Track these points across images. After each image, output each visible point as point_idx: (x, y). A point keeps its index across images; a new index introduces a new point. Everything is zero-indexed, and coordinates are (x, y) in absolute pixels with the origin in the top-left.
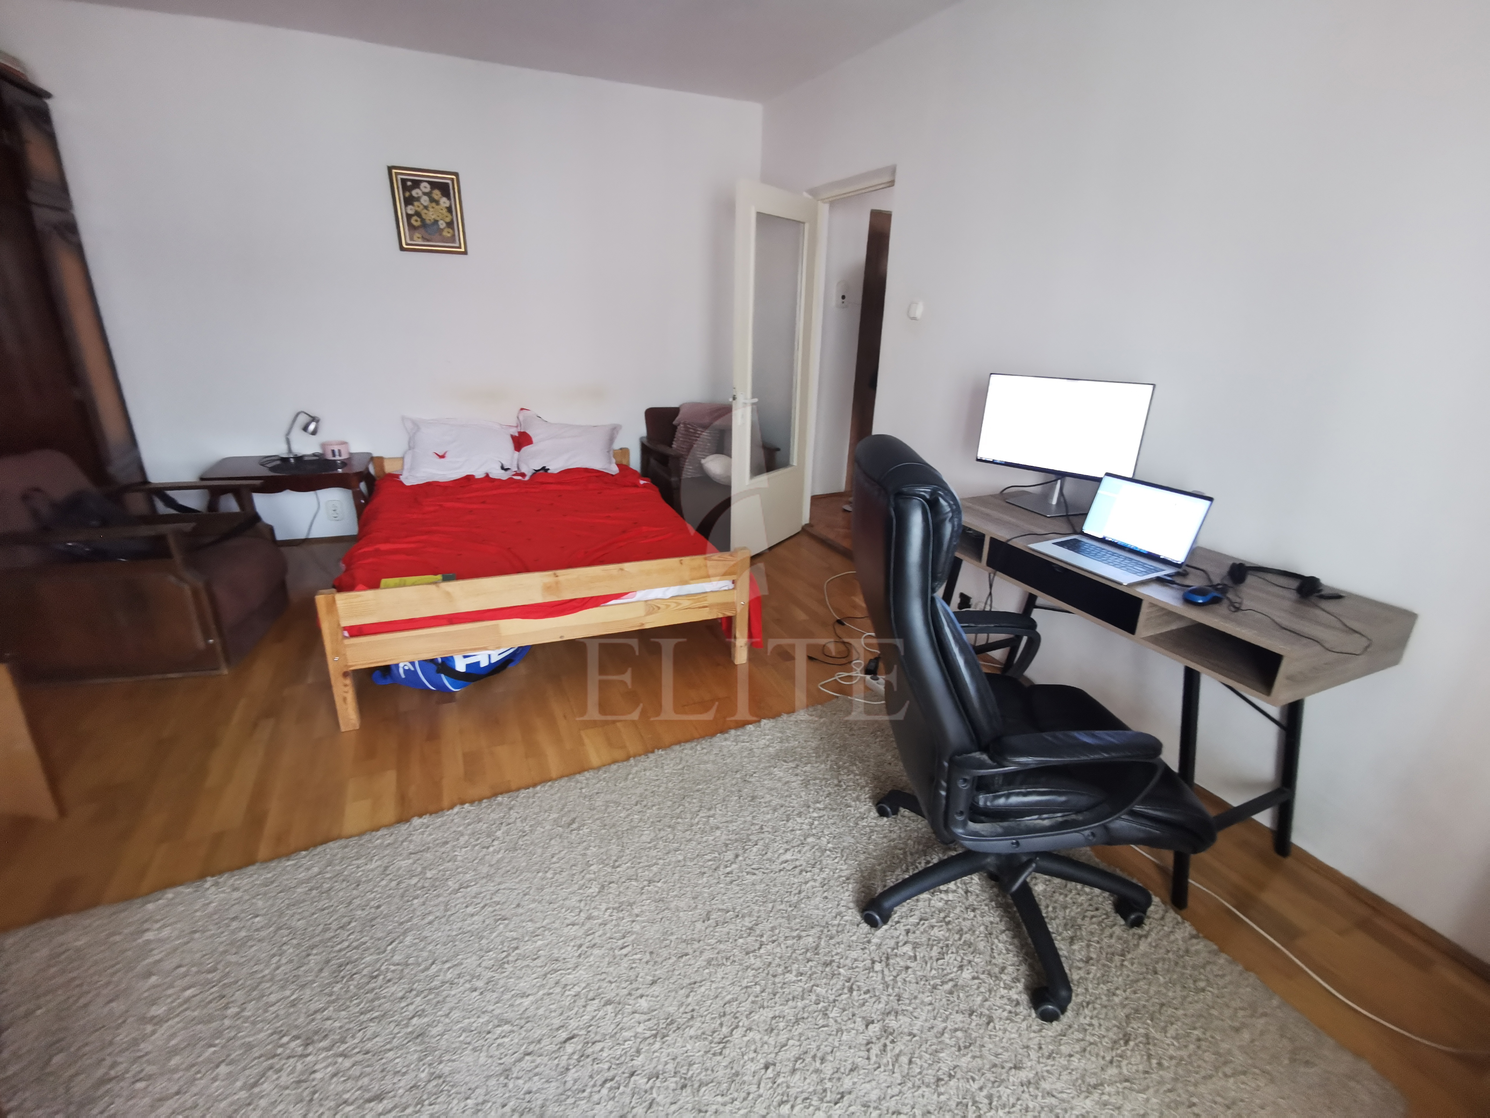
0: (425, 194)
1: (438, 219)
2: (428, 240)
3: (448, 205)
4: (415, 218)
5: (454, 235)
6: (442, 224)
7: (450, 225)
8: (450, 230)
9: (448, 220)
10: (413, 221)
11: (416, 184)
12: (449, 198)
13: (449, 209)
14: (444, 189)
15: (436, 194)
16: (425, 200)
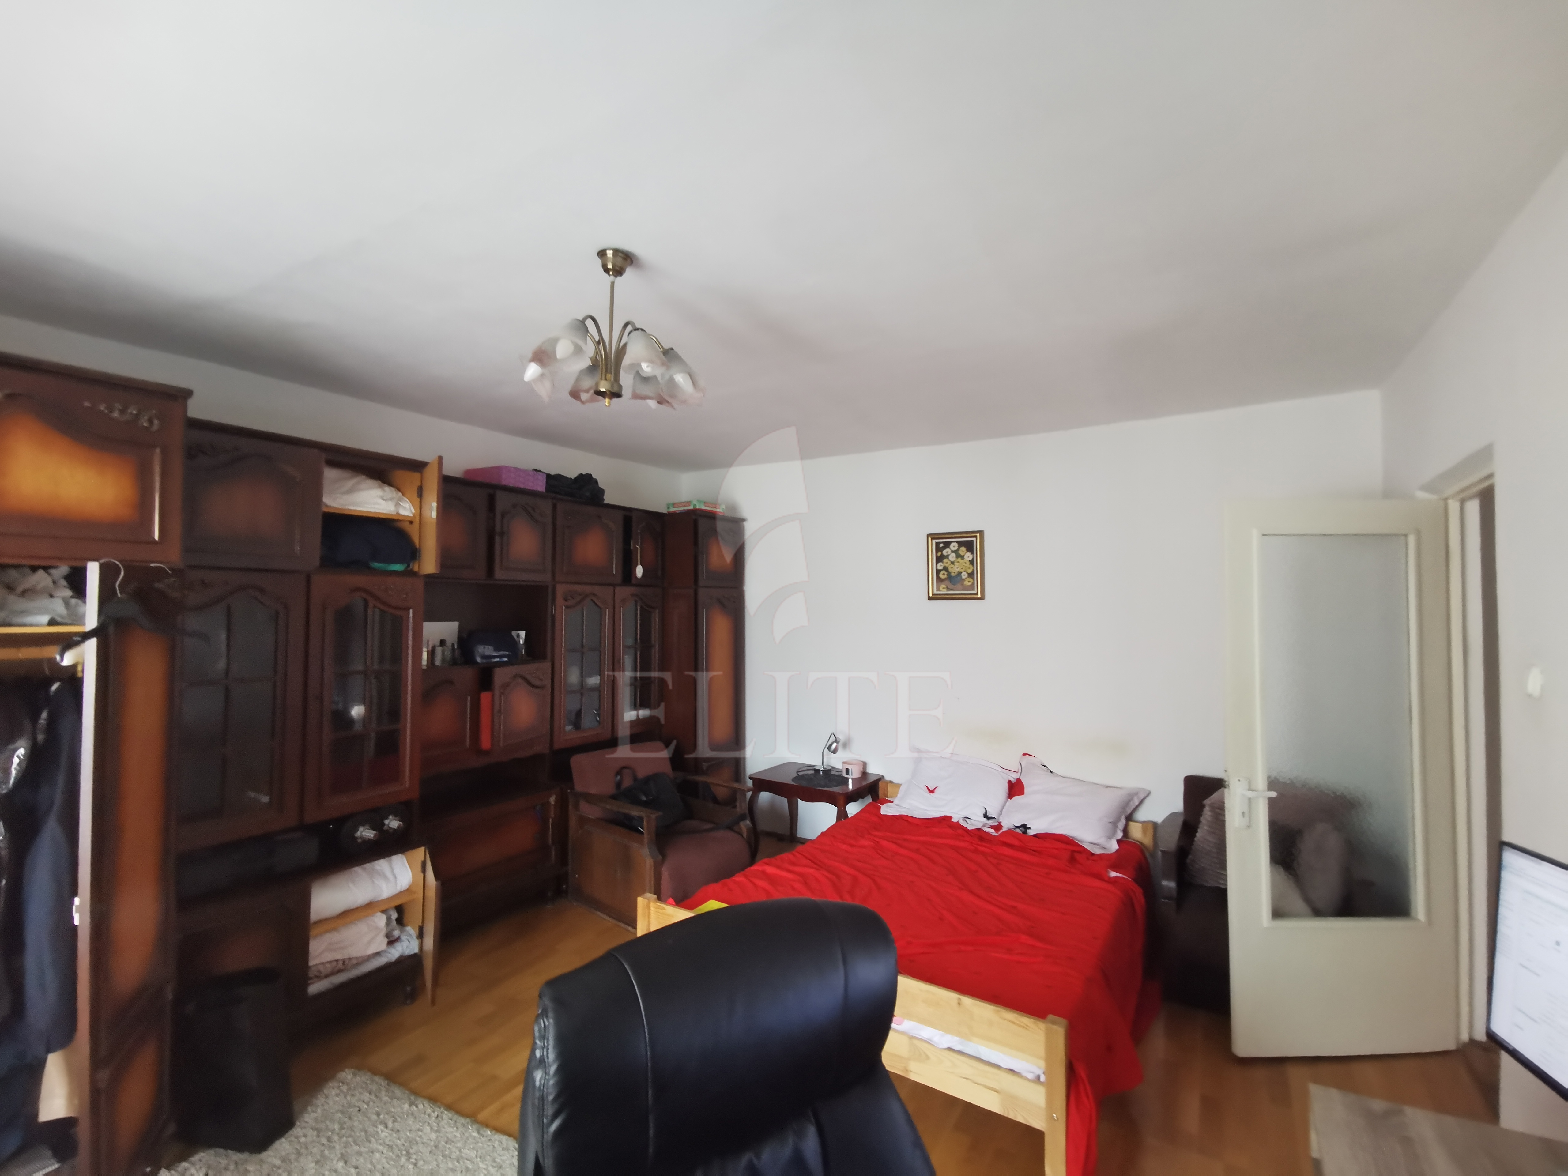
0: (953, 552)
1: (961, 571)
2: (952, 590)
3: (970, 558)
4: (943, 572)
5: (973, 584)
6: (964, 575)
7: (971, 575)
8: (971, 580)
9: (970, 571)
10: (941, 576)
11: (947, 545)
12: (972, 553)
13: (972, 562)
14: (969, 546)
15: (963, 550)
16: (953, 557)
